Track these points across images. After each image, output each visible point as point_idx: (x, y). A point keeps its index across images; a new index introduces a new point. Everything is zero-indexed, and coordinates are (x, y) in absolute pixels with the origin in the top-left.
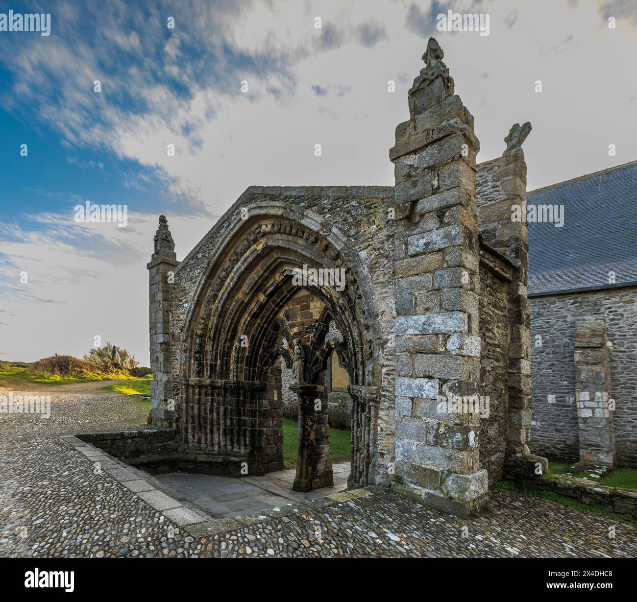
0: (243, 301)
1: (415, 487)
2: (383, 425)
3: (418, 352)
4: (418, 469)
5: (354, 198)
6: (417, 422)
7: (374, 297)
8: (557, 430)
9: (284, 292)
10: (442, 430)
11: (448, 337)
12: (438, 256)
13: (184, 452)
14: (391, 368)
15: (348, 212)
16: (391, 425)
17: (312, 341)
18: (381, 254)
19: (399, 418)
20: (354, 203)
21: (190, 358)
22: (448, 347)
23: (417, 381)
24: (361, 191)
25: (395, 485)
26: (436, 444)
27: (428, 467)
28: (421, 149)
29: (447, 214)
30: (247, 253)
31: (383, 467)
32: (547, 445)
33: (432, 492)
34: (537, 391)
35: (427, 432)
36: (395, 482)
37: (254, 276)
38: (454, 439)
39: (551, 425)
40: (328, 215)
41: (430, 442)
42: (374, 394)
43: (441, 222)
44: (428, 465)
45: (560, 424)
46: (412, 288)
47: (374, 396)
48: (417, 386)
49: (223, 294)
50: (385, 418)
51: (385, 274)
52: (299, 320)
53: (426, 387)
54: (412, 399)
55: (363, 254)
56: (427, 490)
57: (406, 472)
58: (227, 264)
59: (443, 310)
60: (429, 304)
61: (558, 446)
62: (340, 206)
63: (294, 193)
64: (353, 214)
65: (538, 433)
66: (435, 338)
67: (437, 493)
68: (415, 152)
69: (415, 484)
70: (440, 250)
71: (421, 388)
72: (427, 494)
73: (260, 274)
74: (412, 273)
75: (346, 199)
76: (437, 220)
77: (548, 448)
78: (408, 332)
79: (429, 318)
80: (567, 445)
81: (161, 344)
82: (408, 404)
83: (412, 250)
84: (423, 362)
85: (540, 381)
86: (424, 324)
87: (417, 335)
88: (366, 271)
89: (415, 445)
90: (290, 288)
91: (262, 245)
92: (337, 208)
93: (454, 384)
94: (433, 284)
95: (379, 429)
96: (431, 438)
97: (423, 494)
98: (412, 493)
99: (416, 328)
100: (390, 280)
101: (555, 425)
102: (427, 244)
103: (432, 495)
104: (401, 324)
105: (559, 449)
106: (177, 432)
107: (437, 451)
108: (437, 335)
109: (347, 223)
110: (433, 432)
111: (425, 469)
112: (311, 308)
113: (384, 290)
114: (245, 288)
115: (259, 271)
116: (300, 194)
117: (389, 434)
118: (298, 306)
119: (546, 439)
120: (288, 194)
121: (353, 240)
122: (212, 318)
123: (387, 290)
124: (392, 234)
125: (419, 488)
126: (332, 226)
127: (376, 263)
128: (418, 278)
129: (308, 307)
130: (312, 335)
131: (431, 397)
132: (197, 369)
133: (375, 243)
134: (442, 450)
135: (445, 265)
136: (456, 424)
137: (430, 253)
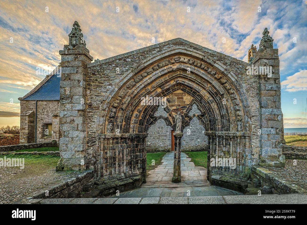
0: (150, 91)
1: (270, 162)
2: (254, 144)
3: (269, 120)
4: (270, 157)
5: (240, 64)
6: (270, 142)
7: (248, 101)
8: (205, 141)
9: (170, 90)
10: (277, 143)
11: (278, 116)
12: (274, 92)
13: (103, 183)
14: (256, 125)
15: (238, 68)
16: (257, 144)
17: (185, 113)
18: (251, 86)
19: (264, 141)
20: (240, 66)
21: (105, 121)
22: (278, 118)
23: (269, 129)
24: (243, 63)
25: (261, 164)
26: (275, 147)
27: (273, 155)
28: (270, 59)
29: (277, 81)
30: (165, 68)
31: (255, 159)
32: (202, 146)
33: (275, 162)
34: (200, 130)
35: (272, 144)
36: (261, 162)
37: (163, 79)
38: (280, 145)
39: (203, 140)
40: (228, 67)
41: (274, 147)
42: (249, 134)
43: (275, 82)
44: (273, 154)
45: (206, 139)
46: (267, 100)
47: (250, 135)
48: (269, 130)
49: (141, 85)
50: (255, 142)
51: (253, 94)
52: (176, 103)
53: (272, 131)
54: (268, 135)
55: (244, 85)
56: (274, 162)
57: (267, 158)
58: (150, 70)
59: (276, 108)
60: (272, 106)
61: (205, 146)
62: (234, 65)
63: (210, 52)
64: (240, 70)
65: (200, 143)
66: (274, 116)
67: (277, 162)
68: (267, 59)
69: (270, 161)
70: (275, 90)
71: (270, 131)
72: (274, 163)
73: (167, 79)
74: (267, 95)
75: (237, 64)
76: (274, 81)
77: (202, 147)
78: (266, 113)
79: (273, 110)
80: (207, 145)
81: (79, 111)
82: (266, 136)
83: (267, 88)
84: (271, 123)
85: (200, 127)
86: (271, 112)
87: (269, 115)
88: (245, 91)
89: (269, 149)
90: (174, 88)
91: (176, 66)
92: (233, 65)
93: (280, 129)
94: (274, 100)
95: (253, 146)
96: (274, 146)
97: (273, 164)
98: (269, 164)
99: (269, 113)
100: (255, 96)
101: (204, 140)
102: (272, 88)
103: (276, 163)
104: (264, 111)
105: (205, 147)
106: (96, 171)
107: (275, 150)
108: (275, 115)
109: (237, 72)
110: (274, 144)
111: (273, 156)
112: (184, 99)
113: (253, 99)
114: (154, 84)
115: (167, 77)
116: (213, 53)
117: (257, 147)
118: (176, 97)
119: (202, 144)
120: (206, 51)
121: (240, 79)
122: (127, 97)
123: (254, 99)
124: (256, 81)
125: (272, 162)
126: (231, 71)
127: (249, 89)
128: (269, 97)
129: (182, 98)
130: (185, 111)
131: (274, 134)
132: (111, 128)
133: (249, 82)
134: (277, 149)
135: (277, 95)
136: (281, 141)
137: (272, 90)
